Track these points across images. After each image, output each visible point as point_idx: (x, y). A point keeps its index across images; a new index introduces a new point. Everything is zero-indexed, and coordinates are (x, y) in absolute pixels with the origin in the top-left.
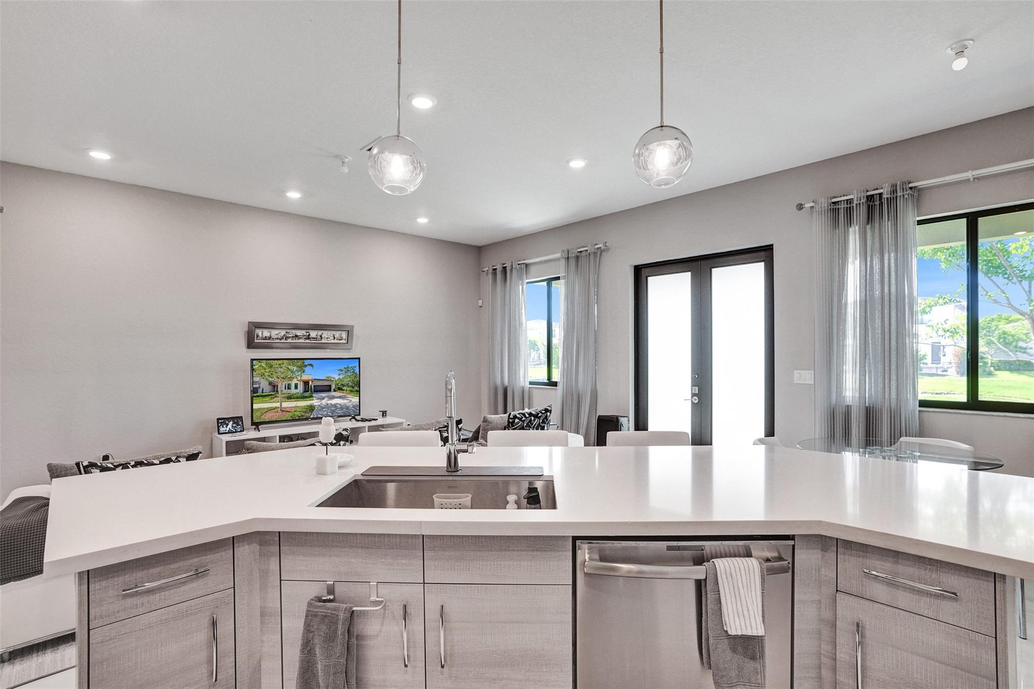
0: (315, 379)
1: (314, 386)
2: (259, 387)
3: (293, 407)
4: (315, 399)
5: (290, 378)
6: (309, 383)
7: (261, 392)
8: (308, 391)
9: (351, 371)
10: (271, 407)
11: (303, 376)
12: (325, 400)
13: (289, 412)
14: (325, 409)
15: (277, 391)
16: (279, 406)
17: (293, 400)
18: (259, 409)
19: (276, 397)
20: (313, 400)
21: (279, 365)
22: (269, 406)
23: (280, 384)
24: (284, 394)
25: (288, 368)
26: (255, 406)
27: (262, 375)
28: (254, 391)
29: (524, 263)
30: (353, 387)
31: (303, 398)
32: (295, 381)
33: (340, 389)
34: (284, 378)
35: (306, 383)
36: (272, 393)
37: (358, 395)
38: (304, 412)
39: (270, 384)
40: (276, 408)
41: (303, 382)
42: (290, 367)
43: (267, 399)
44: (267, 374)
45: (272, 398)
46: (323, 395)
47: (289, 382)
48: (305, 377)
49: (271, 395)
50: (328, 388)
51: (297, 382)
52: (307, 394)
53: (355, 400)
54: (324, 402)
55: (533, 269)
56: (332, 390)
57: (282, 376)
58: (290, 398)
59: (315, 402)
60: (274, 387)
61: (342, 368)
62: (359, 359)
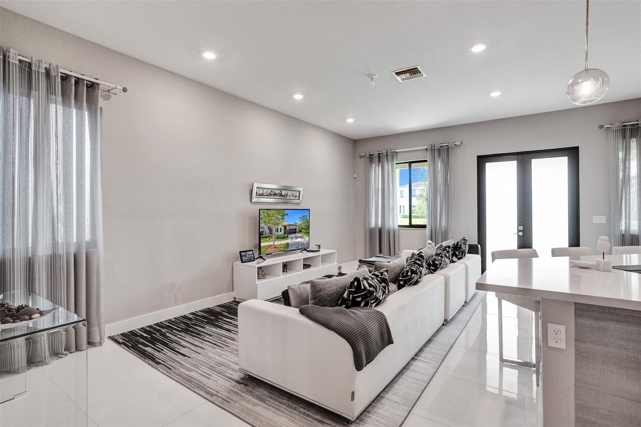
0: (289, 225)
1: (289, 229)
2: (264, 231)
3: (279, 245)
4: (289, 238)
5: (278, 224)
6: (286, 227)
7: (265, 234)
8: (286, 233)
9: (306, 218)
10: (270, 245)
11: (284, 222)
12: (294, 239)
13: (278, 248)
14: (294, 246)
15: (272, 234)
16: (273, 244)
17: (280, 239)
18: (264, 246)
19: (271, 238)
20: (288, 239)
21: (273, 214)
22: (269, 244)
23: (273, 228)
24: (275, 235)
25: (277, 217)
26: (262, 244)
27: (265, 222)
28: (261, 234)
29: (394, 152)
30: (306, 230)
31: (284, 238)
32: (280, 226)
33: (300, 231)
34: (275, 224)
35: (285, 227)
36: (269, 235)
37: (308, 235)
38: (285, 248)
39: (269, 228)
40: (271, 246)
41: (284, 226)
42: (278, 216)
43: (268, 239)
44: (267, 221)
45: (270, 239)
46: (293, 235)
47: (277, 227)
48: (285, 223)
49: (269, 236)
50: (294, 231)
51: (281, 227)
52: (286, 235)
53: (307, 239)
54: (294, 240)
55: (399, 155)
56: (297, 232)
57: (274, 223)
58: (278, 238)
59: (289, 241)
60: (270, 230)
61: (301, 216)
62: (309, 210)
